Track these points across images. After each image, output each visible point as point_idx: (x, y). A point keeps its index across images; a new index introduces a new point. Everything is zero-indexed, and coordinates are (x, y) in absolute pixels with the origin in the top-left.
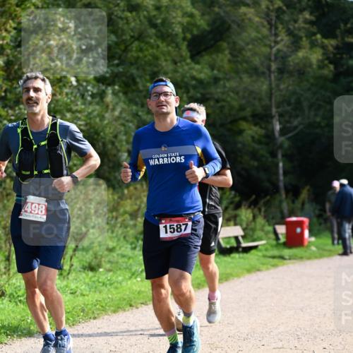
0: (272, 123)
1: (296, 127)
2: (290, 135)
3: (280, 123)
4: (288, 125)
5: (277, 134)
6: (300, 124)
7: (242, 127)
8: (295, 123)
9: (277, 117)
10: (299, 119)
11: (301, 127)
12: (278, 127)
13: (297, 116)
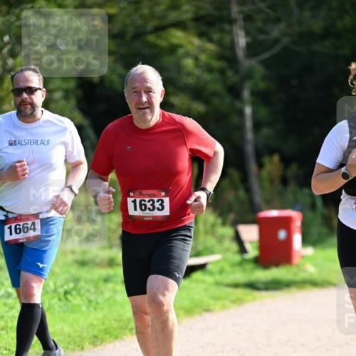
0: (231, 32)
1: (276, 41)
2: (266, 55)
3: (247, 34)
4: (262, 37)
5: (240, 53)
6: (284, 35)
7: (174, 41)
8: (275, 32)
9: (241, 23)
10: (282, 26)
11: (286, 40)
12: (242, 41)
13: (278, 20)
